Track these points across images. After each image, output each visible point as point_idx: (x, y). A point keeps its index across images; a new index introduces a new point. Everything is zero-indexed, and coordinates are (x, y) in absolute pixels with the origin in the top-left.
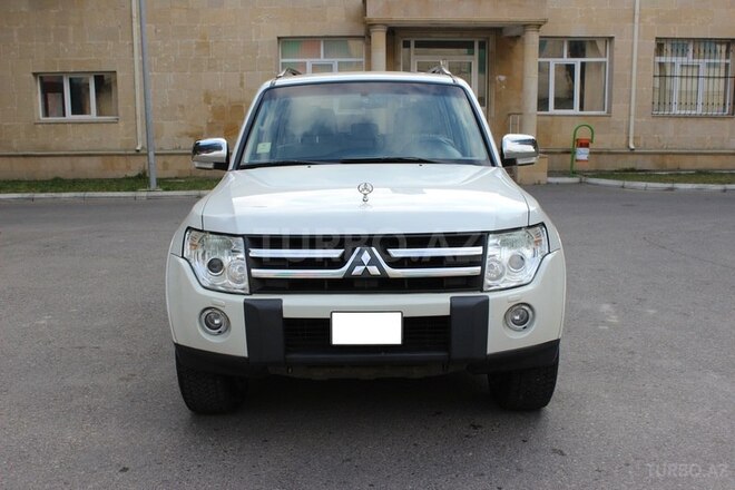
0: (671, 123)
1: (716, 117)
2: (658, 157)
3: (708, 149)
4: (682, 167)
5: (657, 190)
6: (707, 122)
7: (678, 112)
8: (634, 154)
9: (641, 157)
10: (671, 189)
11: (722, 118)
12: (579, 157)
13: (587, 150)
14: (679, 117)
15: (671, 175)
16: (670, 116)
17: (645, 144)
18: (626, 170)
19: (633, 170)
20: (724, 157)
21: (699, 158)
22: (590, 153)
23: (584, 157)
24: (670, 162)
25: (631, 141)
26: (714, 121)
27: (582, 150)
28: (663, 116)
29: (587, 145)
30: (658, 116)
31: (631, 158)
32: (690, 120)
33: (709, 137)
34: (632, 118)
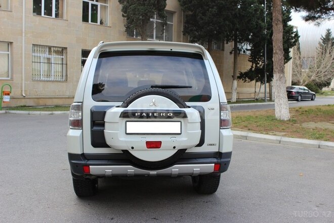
0: (41, 84)
1: (60, 82)
2: (36, 100)
3: (58, 96)
4: (47, 104)
5: (45, 115)
6: (56, 83)
7: (44, 79)
8: (25, 98)
9: (28, 100)
10: (52, 114)
11: (62, 82)
12: (4, 100)
13: (9, 97)
14: (44, 81)
15: (44, 108)
16: (40, 81)
17: (30, 93)
18: (22, 106)
19: (25, 106)
20: (64, 99)
21: (54, 100)
22: (11, 98)
23: (8, 100)
24: (41, 102)
25: (23, 92)
26: (59, 83)
27: (6, 96)
28: (37, 81)
29: (8, 94)
30: (35, 81)
31: (23, 100)
32: (49, 83)
33: (57, 90)
34: (23, 81)
